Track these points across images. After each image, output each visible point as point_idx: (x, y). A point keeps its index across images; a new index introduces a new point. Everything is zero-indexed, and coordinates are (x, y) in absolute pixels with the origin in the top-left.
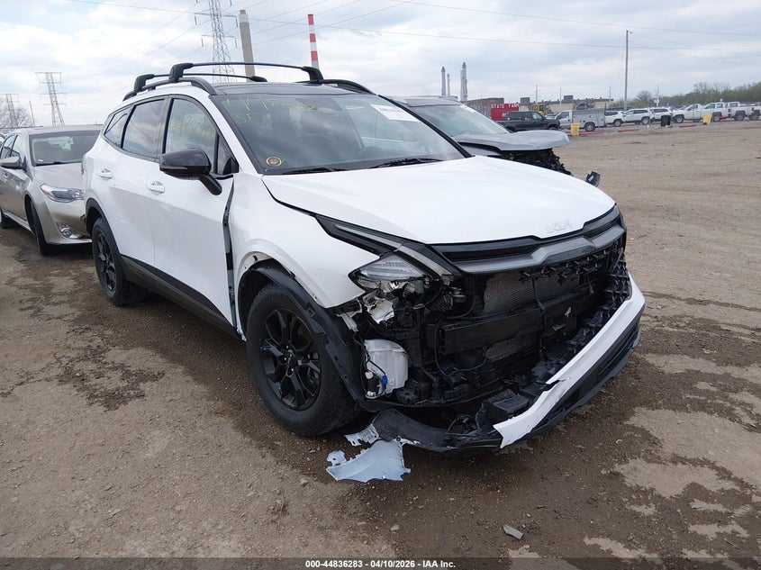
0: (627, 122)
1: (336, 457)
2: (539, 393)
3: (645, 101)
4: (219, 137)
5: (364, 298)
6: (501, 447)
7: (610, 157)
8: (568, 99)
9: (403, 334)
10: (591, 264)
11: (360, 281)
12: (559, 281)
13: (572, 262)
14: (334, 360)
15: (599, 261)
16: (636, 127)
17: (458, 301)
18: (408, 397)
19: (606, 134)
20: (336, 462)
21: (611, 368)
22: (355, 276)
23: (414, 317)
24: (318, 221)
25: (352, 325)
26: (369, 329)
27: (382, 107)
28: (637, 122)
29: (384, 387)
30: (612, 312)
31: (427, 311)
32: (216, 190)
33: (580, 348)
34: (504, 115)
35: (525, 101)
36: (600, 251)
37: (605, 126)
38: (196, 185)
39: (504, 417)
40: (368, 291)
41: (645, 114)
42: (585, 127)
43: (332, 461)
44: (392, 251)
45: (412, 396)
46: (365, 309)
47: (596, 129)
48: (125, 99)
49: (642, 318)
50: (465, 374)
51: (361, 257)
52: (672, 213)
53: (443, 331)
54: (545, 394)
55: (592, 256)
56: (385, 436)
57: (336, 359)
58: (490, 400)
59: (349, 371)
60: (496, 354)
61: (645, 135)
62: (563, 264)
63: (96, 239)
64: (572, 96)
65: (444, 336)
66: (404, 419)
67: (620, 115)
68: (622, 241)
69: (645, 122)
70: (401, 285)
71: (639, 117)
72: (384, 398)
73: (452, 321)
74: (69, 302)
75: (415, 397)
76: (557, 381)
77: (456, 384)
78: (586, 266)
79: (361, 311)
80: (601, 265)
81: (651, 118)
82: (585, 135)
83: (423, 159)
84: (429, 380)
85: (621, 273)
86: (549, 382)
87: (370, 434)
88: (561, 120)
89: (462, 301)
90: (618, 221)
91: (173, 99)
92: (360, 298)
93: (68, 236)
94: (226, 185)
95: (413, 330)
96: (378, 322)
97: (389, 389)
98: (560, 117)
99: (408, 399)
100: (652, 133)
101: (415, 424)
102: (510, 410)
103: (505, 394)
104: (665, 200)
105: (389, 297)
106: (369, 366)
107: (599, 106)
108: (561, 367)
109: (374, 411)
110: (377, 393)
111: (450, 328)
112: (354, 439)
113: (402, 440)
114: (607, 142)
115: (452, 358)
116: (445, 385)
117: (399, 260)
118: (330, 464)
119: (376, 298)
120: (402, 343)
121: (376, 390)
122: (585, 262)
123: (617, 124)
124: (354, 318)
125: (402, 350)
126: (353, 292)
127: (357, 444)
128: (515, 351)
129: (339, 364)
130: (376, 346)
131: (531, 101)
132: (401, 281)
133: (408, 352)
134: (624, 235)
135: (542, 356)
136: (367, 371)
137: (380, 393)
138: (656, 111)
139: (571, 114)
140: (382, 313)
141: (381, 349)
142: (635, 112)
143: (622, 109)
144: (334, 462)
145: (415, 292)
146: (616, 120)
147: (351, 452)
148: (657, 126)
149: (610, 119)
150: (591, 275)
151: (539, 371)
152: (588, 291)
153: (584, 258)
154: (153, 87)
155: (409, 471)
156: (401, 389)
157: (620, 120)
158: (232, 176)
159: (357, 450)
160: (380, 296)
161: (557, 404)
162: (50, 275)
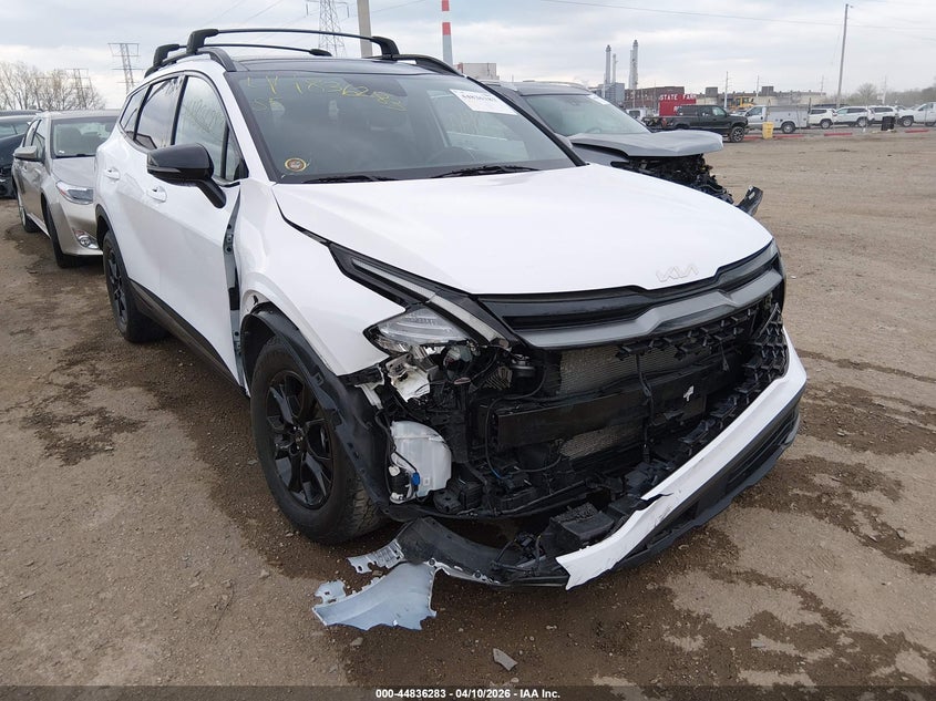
0: (837, 123)
1: (330, 590)
2: (631, 512)
3: (867, 96)
4: (228, 131)
5: (388, 364)
6: (568, 588)
7: (802, 168)
8: (767, 91)
9: (443, 418)
10: (728, 329)
11: (379, 342)
12: (677, 356)
13: (697, 329)
14: (347, 448)
15: (740, 325)
16: (850, 130)
17: (521, 375)
18: (447, 504)
19: (808, 137)
20: (330, 597)
21: (750, 472)
22: (372, 334)
23: (457, 394)
24: (332, 252)
25: (374, 399)
26: (397, 409)
27: (466, 93)
28: (852, 124)
29: (415, 488)
30: (753, 397)
31: (473, 388)
32: (219, 202)
33: (698, 448)
34: (676, 108)
35: (712, 92)
36: (742, 311)
37: (808, 127)
38: (194, 193)
39: (574, 545)
40: (393, 355)
41: (862, 114)
42: (782, 128)
43: (323, 595)
44: (423, 302)
45: (453, 503)
46: (388, 380)
47: (797, 131)
48: (147, 74)
49: (803, 400)
50: (531, 476)
51: (381, 309)
52: (857, 245)
53: (496, 416)
54: (638, 514)
55: (731, 319)
56: (414, 556)
57: (351, 445)
58: (559, 518)
59: (369, 464)
60: (578, 448)
61: (858, 141)
62: (684, 332)
63: (107, 251)
64: (772, 88)
65: (497, 425)
66: (444, 532)
67: (829, 114)
68: (779, 293)
69: (862, 124)
70: (439, 350)
71: (854, 117)
72: (416, 501)
73: (509, 403)
74: (70, 327)
75: (458, 504)
76: (659, 496)
77: (516, 490)
78: (718, 333)
79: (383, 383)
80: (741, 330)
81: (870, 119)
82: (779, 138)
83: (511, 168)
84: (479, 482)
85: (772, 341)
86: (646, 497)
87: (392, 553)
88: (749, 118)
89: (528, 375)
90: (774, 264)
91: (187, 77)
92: (382, 364)
93: (86, 246)
94: (231, 194)
95: (456, 413)
96: (406, 399)
97: (423, 491)
98: (749, 114)
99: (447, 508)
100: (867, 139)
101: (458, 540)
102: (583, 536)
103: (582, 510)
104: (855, 226)
105: (423, 365)
106: (394, 457)
107: (805, 101)
108: (668, 474)
109: (402, 520)
110: (405, 496)
111: (507, 412)
112: (360, 563)
113: (437, 564)
114: (805, 148)
115: (514, 453)
116: (502, 491)
117: (433, 316)
118: (319, 600)
119: (407, 365)
120: (441, 429)
121: (404, 492)
122: (717, 328)
123: (826, 125)
124: (375, 389)
125: (440, 438)
126: (371, 357)
127: (366, 570)
128: (610, 443)
129: (355, 454)
130: (406, 432)
131: (719, 92)
132: (439, 345)
133: (448, 443)
134: (782, 284)
135: (646, 452)
136: (392, 464)
137: (408, 496)
138: (877, 110)
139: (764, 110)
140: (413, 388)
141: (411, 436)
142: (850, 111)
143: (834, 106)
144: (326, 598)
145: (460, 360)
146: (823, 121)
147: (356, 582)
148: (876, 131)
149: (816, 119)
150: (726, 345)
151: (635, 479)
152: (721, 364)
153: (717, 321)
154: (174, 61)
155: (434, 614)
156: (441, 491)
157: (829, 120)
158: (238, 183)
159: (365, 579)
160: (412, 362)
161: (656, 528)
162: (61, 292)
